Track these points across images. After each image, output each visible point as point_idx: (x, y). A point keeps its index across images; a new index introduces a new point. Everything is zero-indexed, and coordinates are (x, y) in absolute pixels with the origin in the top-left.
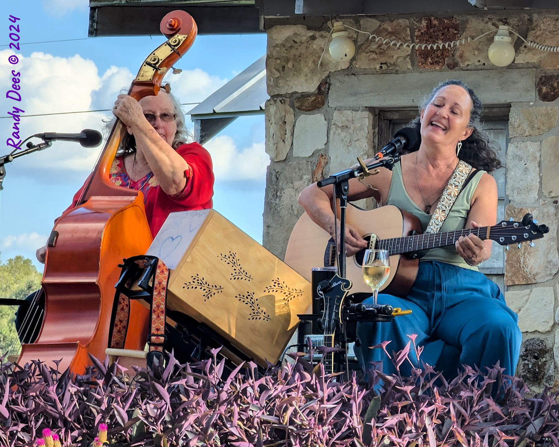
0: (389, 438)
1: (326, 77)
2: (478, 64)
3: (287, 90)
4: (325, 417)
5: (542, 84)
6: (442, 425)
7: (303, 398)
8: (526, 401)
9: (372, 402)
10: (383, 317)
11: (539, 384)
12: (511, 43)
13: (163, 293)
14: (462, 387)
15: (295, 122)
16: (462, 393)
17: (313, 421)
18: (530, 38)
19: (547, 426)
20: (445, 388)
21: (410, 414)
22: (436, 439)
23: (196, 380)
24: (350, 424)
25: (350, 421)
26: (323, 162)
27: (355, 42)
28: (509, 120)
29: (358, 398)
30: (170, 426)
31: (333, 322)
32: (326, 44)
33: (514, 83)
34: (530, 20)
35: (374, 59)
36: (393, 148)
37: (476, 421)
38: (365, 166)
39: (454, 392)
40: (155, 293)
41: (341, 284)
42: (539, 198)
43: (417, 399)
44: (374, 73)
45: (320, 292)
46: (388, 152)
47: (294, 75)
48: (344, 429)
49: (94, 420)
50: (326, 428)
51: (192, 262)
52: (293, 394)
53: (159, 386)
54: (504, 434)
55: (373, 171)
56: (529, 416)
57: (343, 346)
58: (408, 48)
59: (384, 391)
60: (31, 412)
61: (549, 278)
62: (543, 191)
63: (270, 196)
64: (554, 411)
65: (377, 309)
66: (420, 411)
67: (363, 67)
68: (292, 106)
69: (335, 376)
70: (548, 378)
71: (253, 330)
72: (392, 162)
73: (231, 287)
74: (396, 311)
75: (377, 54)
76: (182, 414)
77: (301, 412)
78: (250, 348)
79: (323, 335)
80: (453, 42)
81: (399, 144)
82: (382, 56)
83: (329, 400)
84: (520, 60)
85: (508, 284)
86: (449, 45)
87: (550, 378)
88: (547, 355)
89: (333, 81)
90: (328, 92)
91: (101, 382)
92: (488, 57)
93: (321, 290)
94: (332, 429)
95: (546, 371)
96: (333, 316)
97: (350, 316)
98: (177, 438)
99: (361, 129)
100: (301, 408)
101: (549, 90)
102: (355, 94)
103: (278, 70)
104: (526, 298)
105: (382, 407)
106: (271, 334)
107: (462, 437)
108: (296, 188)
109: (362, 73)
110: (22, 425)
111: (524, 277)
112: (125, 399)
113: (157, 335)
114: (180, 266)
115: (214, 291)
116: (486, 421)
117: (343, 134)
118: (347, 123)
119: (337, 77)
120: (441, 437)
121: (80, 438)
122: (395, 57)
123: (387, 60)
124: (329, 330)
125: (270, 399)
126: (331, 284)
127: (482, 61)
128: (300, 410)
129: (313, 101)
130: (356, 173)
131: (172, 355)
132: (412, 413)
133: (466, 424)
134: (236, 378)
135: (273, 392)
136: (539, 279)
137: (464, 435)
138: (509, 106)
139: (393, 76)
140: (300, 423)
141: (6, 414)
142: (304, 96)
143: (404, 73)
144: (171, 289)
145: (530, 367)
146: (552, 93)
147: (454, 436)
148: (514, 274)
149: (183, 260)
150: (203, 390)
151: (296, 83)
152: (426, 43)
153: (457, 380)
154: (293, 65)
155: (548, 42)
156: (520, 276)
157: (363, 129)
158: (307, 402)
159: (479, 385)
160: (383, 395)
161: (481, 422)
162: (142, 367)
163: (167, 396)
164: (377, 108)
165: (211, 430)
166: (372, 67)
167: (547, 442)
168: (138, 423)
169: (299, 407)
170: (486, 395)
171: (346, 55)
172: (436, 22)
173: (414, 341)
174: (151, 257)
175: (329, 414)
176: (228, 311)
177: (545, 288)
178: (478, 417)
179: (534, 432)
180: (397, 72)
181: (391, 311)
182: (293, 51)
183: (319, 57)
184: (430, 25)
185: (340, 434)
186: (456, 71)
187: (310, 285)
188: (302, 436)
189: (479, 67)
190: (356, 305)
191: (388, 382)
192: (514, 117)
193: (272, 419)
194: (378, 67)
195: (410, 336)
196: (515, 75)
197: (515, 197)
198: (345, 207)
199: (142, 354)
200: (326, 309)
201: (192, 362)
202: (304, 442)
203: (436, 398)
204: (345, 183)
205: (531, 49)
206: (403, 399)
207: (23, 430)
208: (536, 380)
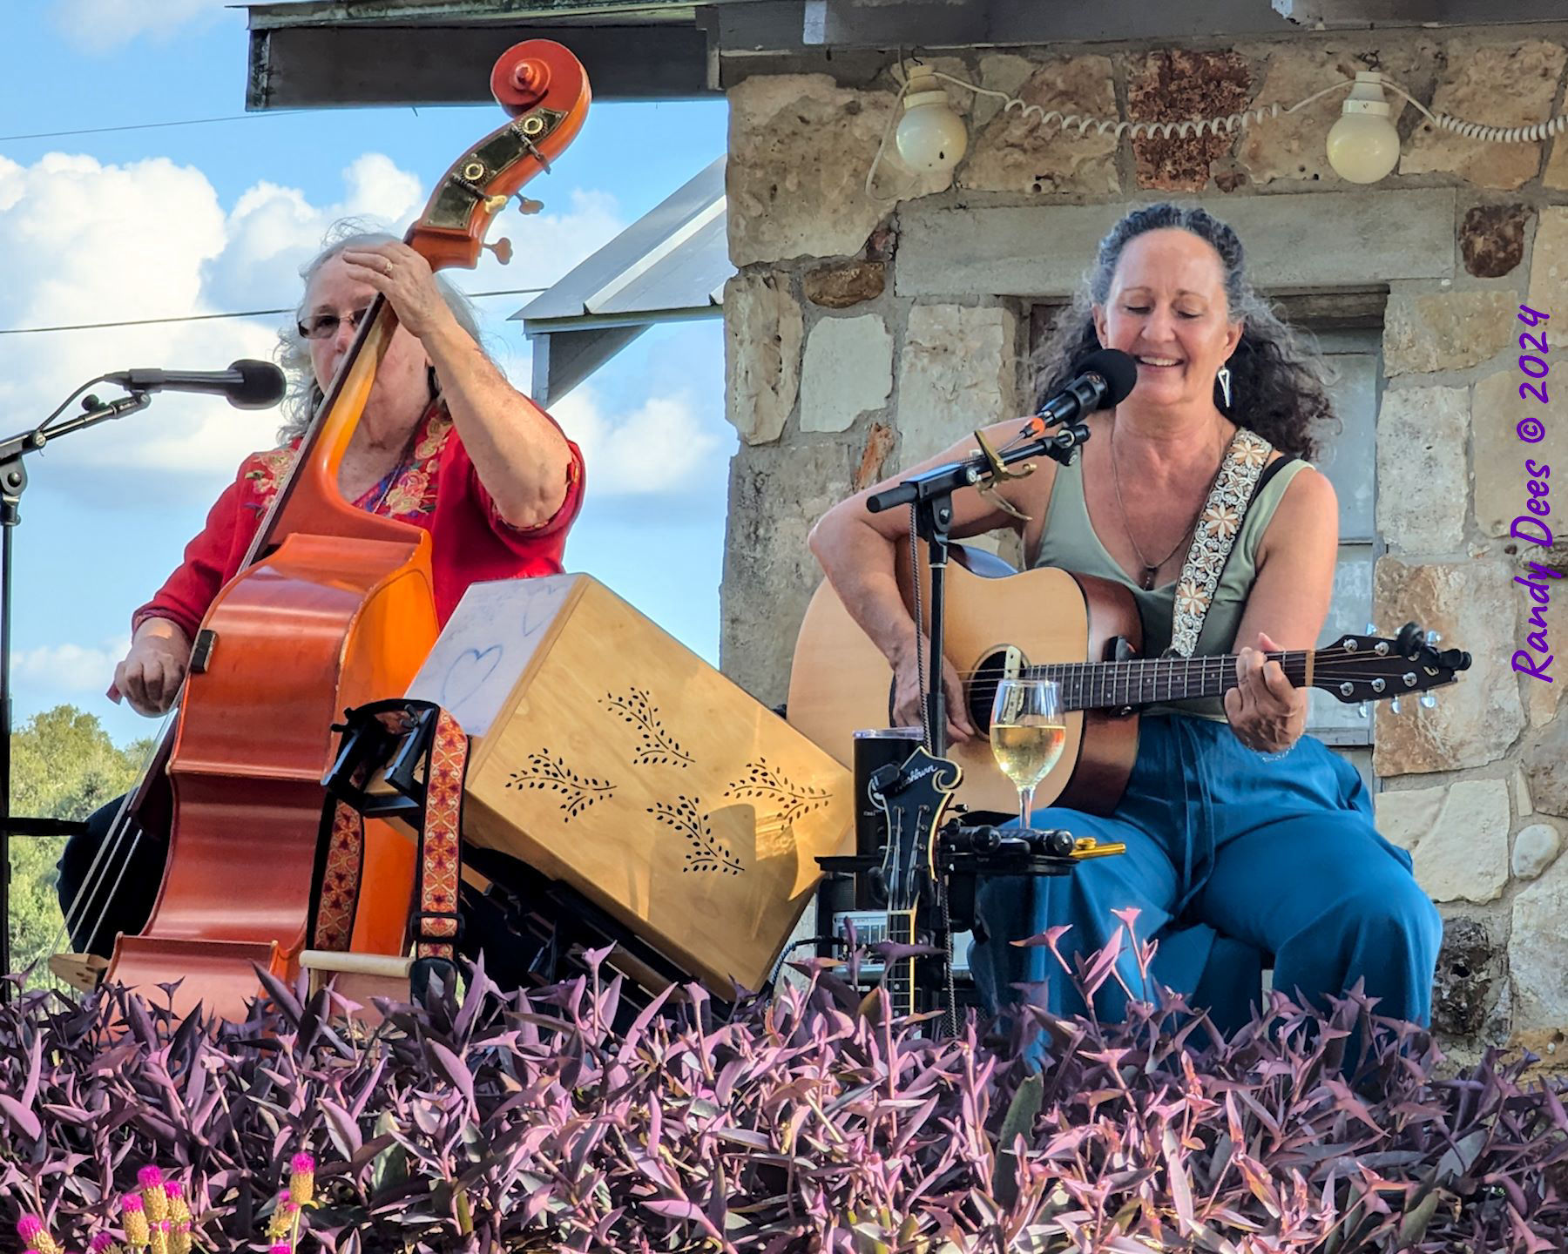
0: (1066, 1188)
1: (888, 215)
2: (1298, 175)
3: (783, 249)
4: (894, 1134)
5: (1474, 229)
6: (1211, 1152)
7: (833, 1080)
8: (1435, 1086)
9: (1019, 1091)
10: (1049, 863)
11: (1470, 1043)
12: (1389, 119)
13: (454, 802)
14: (1263, 1049)
15: (806, 338)
16: (1263, 1067)
17: (860, 1143)
18: (1440, 104)
19: (1493, 1155)
20: (1217, 1051)
21: (1121, 1121)
22: (1194, 1191)
23: (545, 1034)
24: (962, 1151)
25: (962, 1145)
26: (881, 443)
27: (967, 118)
28: (1383, 328)
29: (976, 1080)
30: (475, 1158)
31: (911, 875)
32: (888, 126)
33: (1397, 226)
34: (1441, 58)
35: (1018, 166)
36: (1072, 405)
37: (1300, 1142)
38: (995, 455)
39: (1240, 1064)
40: (431, 801)
41: (932, 774)
42: (1466, 540)
43: (1141, 1084)
44: (1017, 203)
45: (877, 796)
46: (1057, 415)
47: (801, 209)
48: (945, 1165)
49: (270, 1144)
50: (895, 1163)
51: (530, 717)
52: (808, 1071)
53: (442, 1051)
54: (1377, 1177)
55: (1015, 468)
56: (1445, 1129)
57: (941, 942)
58: (1108, 135)
59: (1052, 1062)
60: (101, 1122)
61: (1494, 755)
62: (1477, 519)
63: (740, 538)
64: (1513, 1113)
65: (1031, 840)
66: (1147, 1114)
67: (988, 187)
68: (798, 295)
69: (917, 1023)
70: (1494, 1027)
71: (698, 899)
72: (1069, 444)
73: (637, 786)
74: (1083, 847)
75: (1025, 151)
76: (507, 1127)
77: (827, 1121)
78: (689, 949)
79: (884, 914)
80: (1231, 119)
81: (1087, 394)
82: (1038, 155)
83: (902, 1087)
84: (1415, 164)
85: (1384, 773)
86: (1222, 127)
87: (1499, 1025)
88: (1492, 966)
89: (906, 224)
90: (894, 254)
91: (288, 1041)
92: (1326, 157)
93: (880, 791)
94: (913, 1164)
95: (1488, 1009)
96: (913, 862)
97: (957, 860)
98: (495, 1191)
99: (983, 355)
100: (828, 1109)
101: (1492, 247)
102: (968, 261)
103: (755, 196)
104: (1433, 809)
105: (1047, 1107)
106: (746, 912)
107: (1263, 1183)
108: (809, 516)
109: (985, 204)
110: (76, 1159)
111: (1426, 754)
112: (353, 1085)
113: (438, 915)
114: (497, 728)
115: (589, 793)
116: (1328, 1141)
117: (936, 370)
118: (947, 341)
119: (918, 215)
120: (1205, 1185)
121: (233, 1194)
122: (1074, 161)
123: (1054, 168)
124: (901, 898)
125: (744, 1086)
126: (905, 775)
127: (1312, 170)
128: (827, 1115)
129: (854, 280)
130: (972, 475)
131: (479, 967)
132: (1125, 1121)
133: (1274, 1149)
134: (651, 1029)
135: (752, 1067)
136: (1467, 758)
137: (1269, 1178)
138: (1384, 290)
139: (1070, 211)
140: (826, 1149)
141: (33, 1127)
142: (828, 267)
143: (1098, 202)
144: (476, 788)
145: (1445, 997)
146: (1501, 255)
147: (1241, 1181)
148: (1400, 745)
149: (507, 714)
150: (562, 1062)
151: (807, 230)
152: (1159, 120)
153: (1249, 1031)
154: (800, 184)
155: (1488, 117)
156: (1417, 750)
157: (990, 356)
158: (842, 1094)
159: (1309, 1047)
160: (1050, 1073)
161: (1315, 1142)
162: (399, 999)
163: (466, 1079)
164: (1029, 297)
165: (586, 1168)
166: (1013, 186)
167: (1493, 1197)
168: (388, 1151)
169: (825, 1105)
170: (1329, 1071)
171: (942, 156)
172: (1184, 65)
173: (1131, 925)
174: (421, 705)
175: (904, 1124)
176: (627, 846)
177: (1484, 783)
178: (1308, 1129)
179: (1459, 1172)
180: (1080, 201)
181: (1070, 847)
182: (800, 147)
183: (869, 162)
184: (1168, 74)
185: (931, 1179)
186: (1240, 196)
187: (850, 777)
188: (830, 1186)
189: (1304, 186)
190: (975, 830)
191: (1063, 1039)
192: (1398, 320)
193: (750, 1138)
194: (1029, 187)
195: (1119, 913)
196: (1400, 205)
197: (1402, 536)
198: (941, 565)
199: (398, 965)
200: (893, 843)
201: (533, 986)
202: (837, 1201)
203: (1188, 1079)
204: (943, 501)
205: (1442, 136)
206: (1104, 1082)
207: (80, 1171)
208: (1460, 1031)
